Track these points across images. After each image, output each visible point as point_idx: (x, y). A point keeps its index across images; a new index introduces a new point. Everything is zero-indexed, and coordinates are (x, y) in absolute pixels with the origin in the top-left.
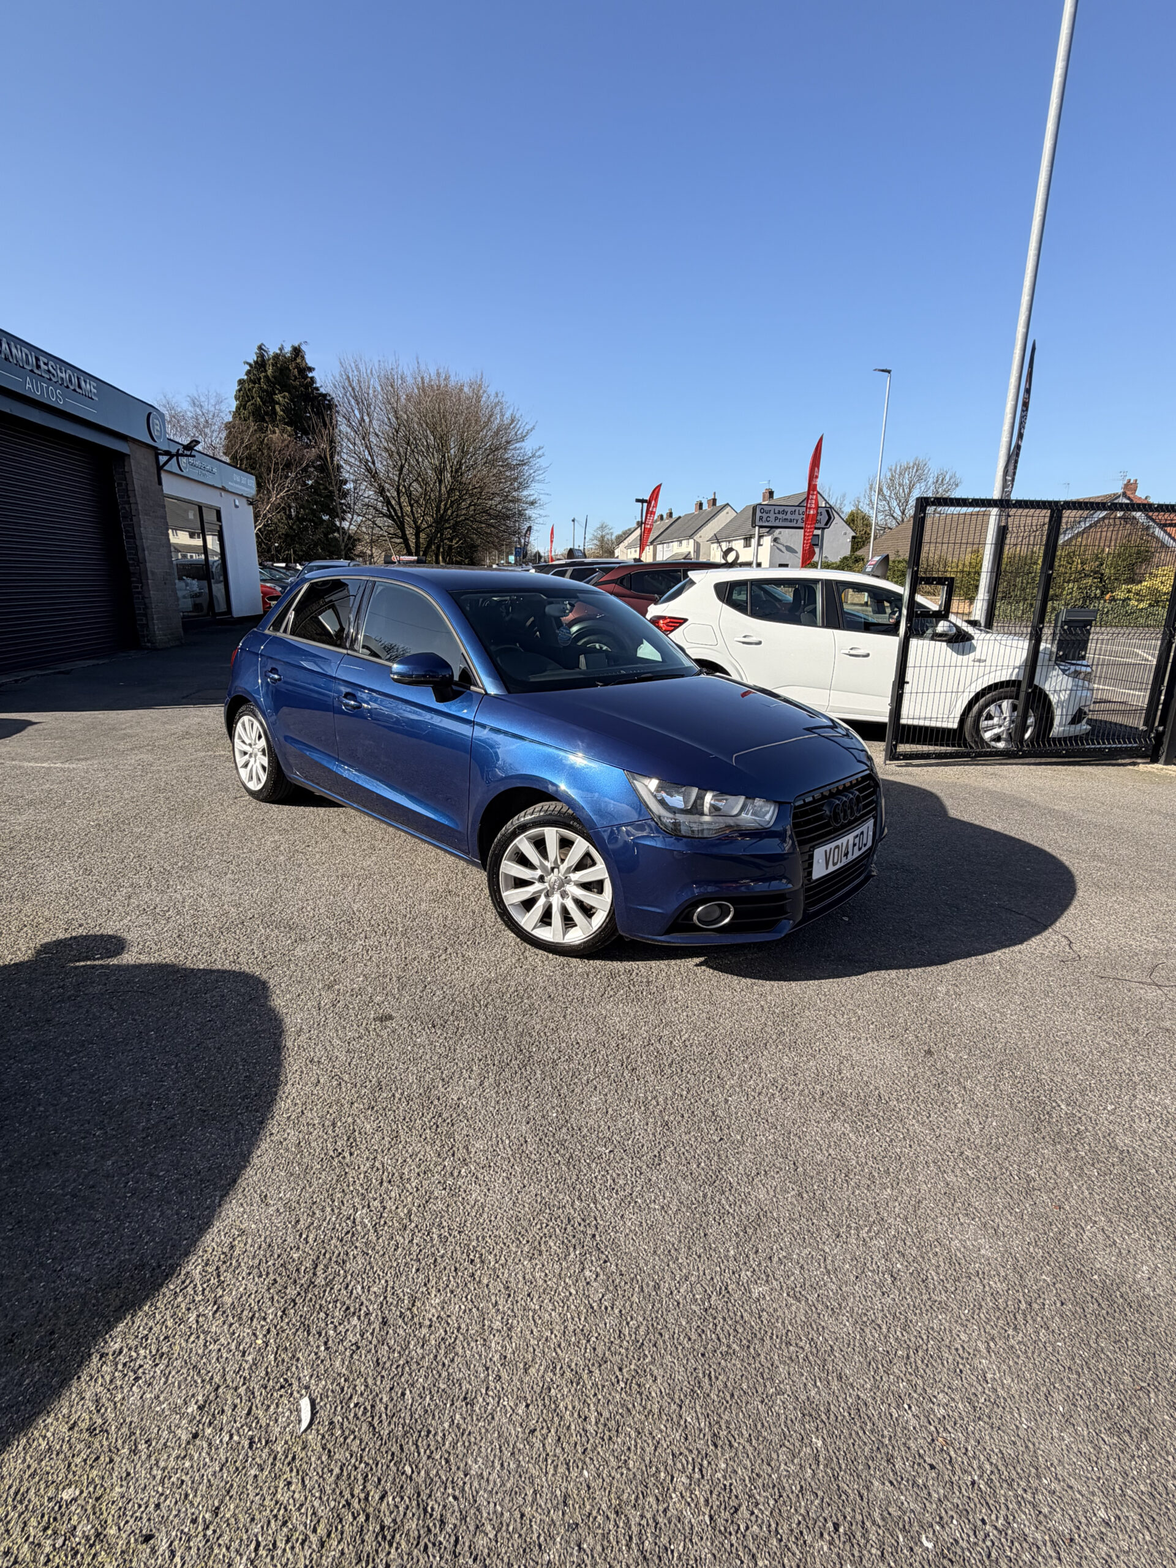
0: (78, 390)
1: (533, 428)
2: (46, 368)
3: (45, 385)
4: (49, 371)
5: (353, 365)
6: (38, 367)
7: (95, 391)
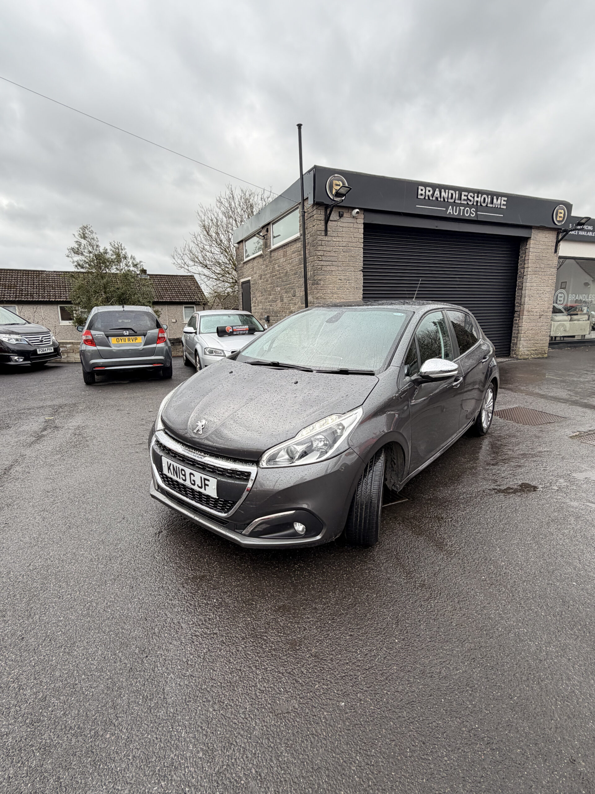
0: (491, 206)
2: (466, 198)
3: (462, 208)
4: (468, 199)
6: (460, 198)
7: (505, 203)
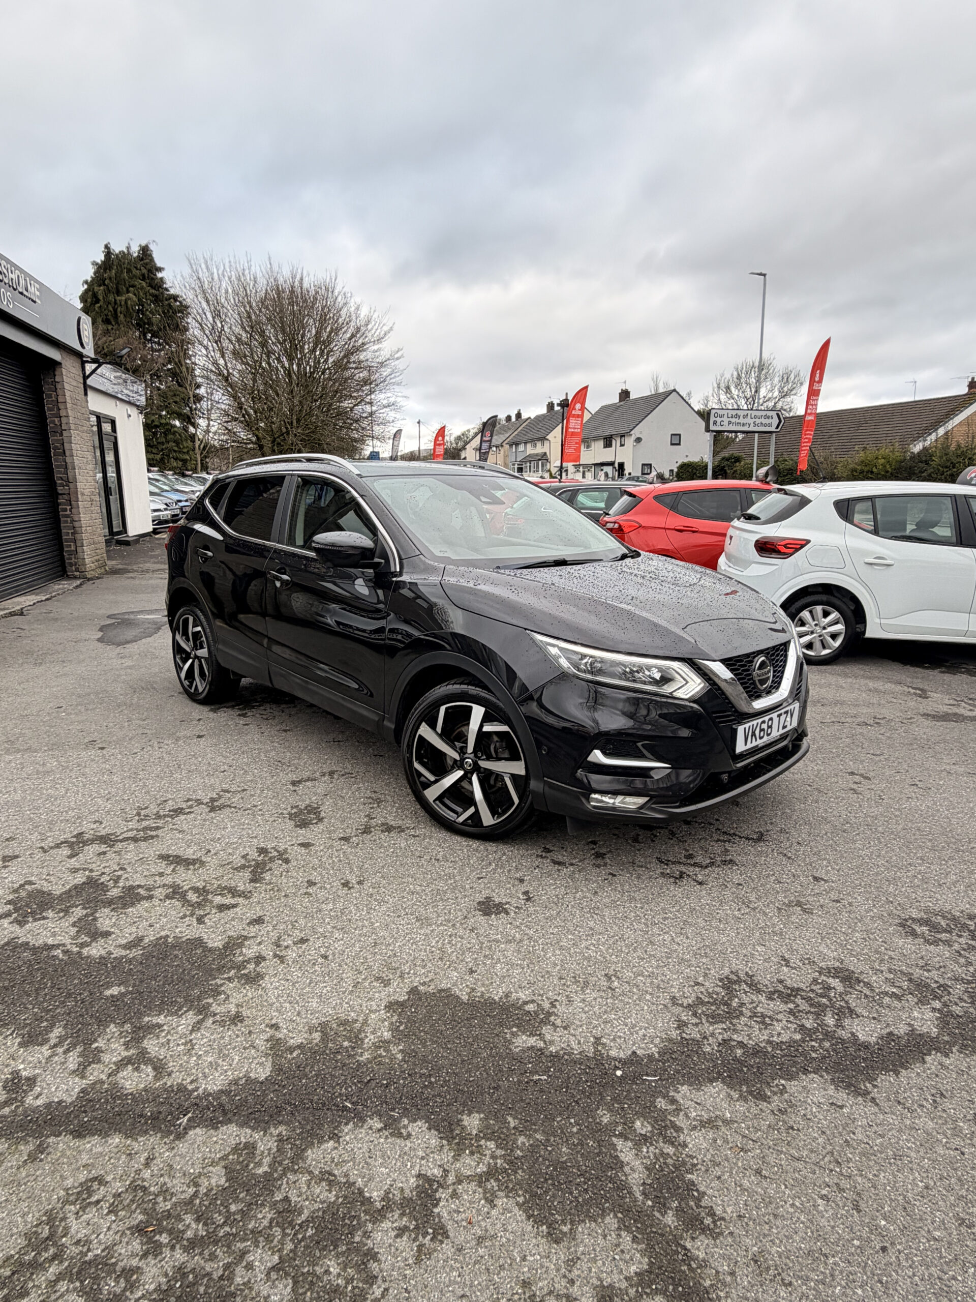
0: (25, 293)
1: (391, 329)
4: (2, 271)
5: (203, 266)
